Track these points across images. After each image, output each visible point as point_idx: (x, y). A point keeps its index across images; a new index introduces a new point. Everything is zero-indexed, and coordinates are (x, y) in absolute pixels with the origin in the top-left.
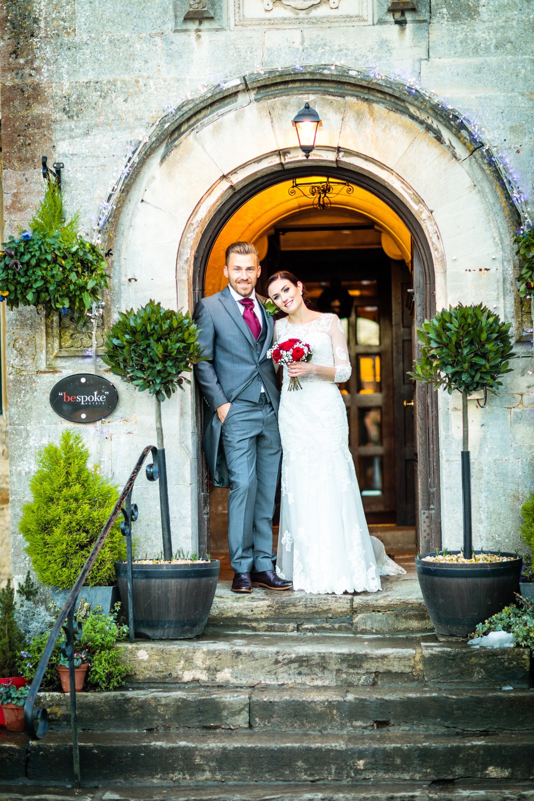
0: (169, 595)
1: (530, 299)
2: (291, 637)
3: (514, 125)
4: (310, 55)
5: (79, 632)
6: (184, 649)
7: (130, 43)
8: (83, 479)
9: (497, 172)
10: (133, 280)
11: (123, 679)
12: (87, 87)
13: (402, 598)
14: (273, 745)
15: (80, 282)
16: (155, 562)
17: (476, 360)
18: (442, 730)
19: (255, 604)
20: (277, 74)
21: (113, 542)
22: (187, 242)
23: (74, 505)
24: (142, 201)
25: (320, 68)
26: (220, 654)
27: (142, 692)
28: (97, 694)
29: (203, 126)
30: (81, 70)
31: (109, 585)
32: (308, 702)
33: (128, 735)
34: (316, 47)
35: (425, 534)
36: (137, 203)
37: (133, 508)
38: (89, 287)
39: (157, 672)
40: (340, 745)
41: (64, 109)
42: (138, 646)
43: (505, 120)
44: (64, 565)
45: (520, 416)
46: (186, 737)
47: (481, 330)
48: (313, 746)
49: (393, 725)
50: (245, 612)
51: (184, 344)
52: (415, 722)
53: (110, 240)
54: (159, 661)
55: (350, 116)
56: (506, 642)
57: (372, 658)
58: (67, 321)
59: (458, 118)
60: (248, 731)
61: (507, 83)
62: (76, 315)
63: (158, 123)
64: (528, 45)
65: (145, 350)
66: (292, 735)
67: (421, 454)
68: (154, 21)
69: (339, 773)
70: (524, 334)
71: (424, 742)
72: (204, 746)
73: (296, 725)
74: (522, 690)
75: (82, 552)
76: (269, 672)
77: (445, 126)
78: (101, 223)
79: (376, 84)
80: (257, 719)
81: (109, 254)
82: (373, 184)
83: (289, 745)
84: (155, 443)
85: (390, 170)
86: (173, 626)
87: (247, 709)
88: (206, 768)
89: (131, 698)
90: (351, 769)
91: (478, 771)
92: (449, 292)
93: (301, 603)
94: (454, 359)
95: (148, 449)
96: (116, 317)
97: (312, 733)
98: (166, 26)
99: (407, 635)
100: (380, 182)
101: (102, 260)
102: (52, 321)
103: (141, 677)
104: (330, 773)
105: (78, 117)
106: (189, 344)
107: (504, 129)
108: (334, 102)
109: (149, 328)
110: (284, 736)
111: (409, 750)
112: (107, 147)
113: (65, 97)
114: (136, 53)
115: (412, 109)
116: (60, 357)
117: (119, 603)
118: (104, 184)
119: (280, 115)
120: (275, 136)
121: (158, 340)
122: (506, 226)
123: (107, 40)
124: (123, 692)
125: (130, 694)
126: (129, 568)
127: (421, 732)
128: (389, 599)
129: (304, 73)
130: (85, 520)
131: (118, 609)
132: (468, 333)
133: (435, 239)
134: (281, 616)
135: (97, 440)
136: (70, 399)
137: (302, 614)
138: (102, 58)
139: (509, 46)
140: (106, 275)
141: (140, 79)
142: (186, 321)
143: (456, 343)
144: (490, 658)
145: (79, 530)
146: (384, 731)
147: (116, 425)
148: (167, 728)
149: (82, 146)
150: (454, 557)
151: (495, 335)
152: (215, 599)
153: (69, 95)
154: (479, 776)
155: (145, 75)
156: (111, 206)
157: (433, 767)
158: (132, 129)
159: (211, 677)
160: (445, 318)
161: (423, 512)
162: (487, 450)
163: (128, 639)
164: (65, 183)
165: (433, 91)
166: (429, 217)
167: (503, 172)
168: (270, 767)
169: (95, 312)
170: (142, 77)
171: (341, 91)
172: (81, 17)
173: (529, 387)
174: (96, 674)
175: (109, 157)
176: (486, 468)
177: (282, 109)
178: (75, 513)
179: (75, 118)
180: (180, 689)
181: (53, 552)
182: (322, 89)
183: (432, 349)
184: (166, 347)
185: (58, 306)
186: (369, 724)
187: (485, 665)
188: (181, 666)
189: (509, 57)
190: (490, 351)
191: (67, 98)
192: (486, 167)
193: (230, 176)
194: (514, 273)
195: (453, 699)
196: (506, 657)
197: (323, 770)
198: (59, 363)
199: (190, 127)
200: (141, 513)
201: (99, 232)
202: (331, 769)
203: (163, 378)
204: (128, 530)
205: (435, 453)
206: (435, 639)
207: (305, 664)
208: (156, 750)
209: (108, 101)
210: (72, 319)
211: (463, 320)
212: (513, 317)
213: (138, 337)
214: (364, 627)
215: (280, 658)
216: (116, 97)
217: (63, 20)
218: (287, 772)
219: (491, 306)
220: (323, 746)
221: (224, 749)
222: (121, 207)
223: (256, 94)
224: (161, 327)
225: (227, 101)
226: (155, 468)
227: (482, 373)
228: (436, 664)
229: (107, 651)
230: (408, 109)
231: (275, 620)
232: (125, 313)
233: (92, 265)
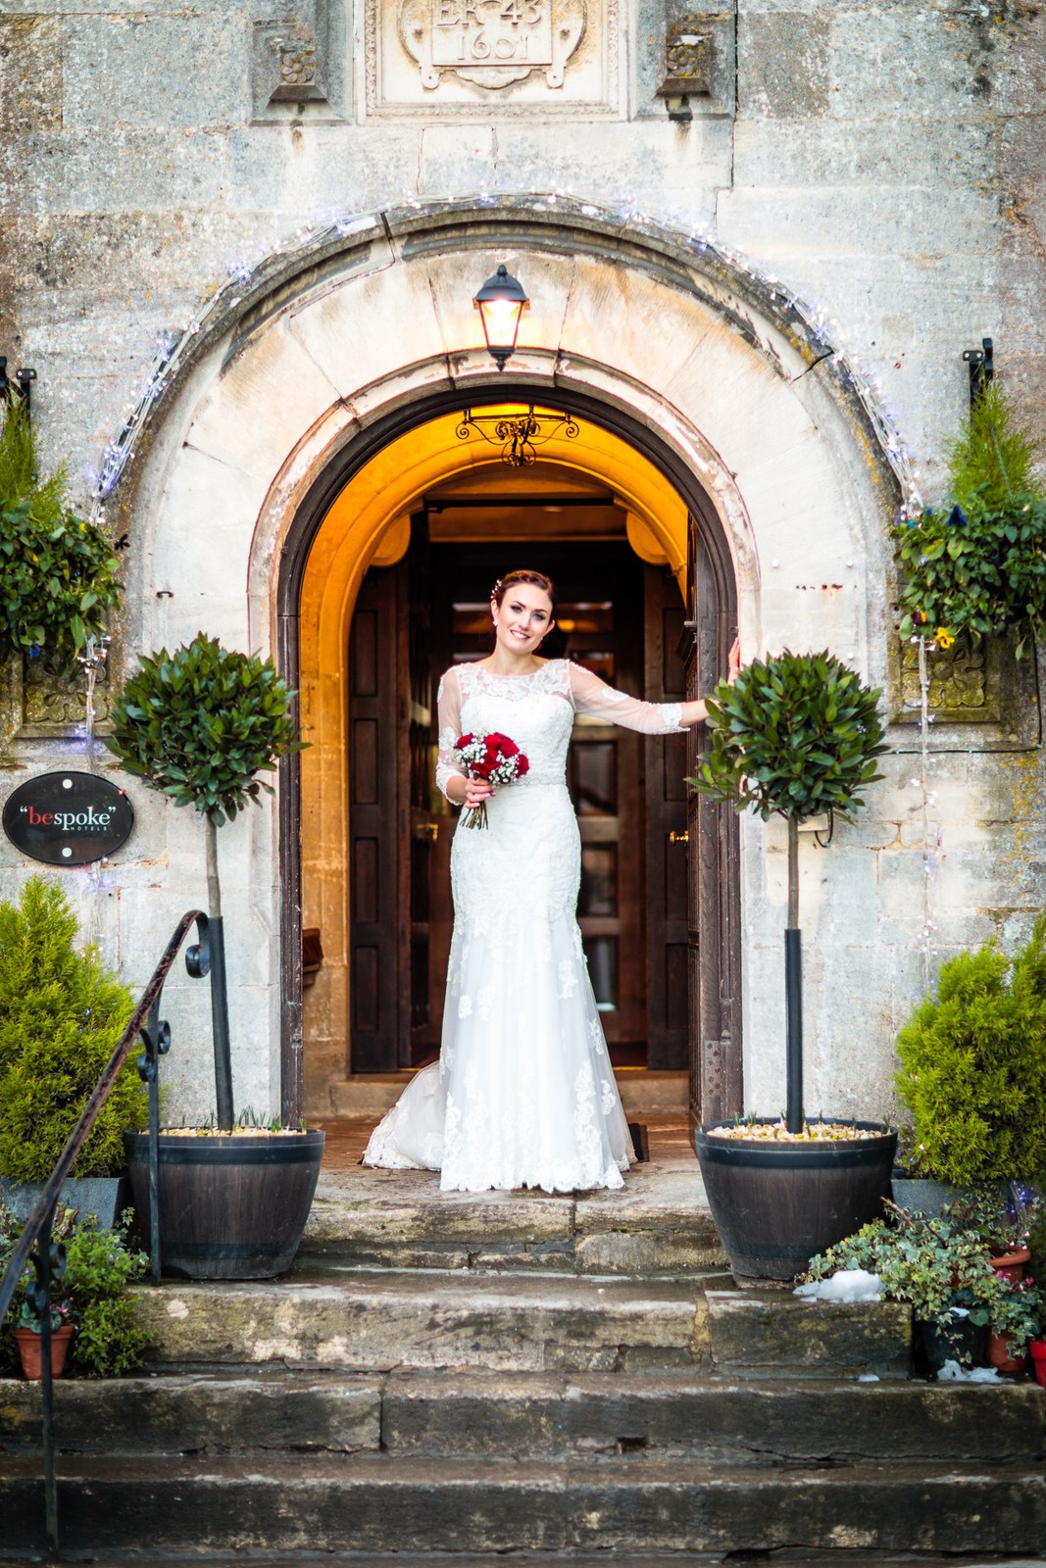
0: (227, 1196)
1: (918, 644)
2: (458, 1278)
3: (890, 314)
4: (508, 175)
5: (61, 1263)
6: (256, 1299)
7: (166, 145)
8: (66, 972)
9: (858, 402)
10: (165, 596)
11: (139, 1355)
12: (83, 227)
13: (669, 1205)
14: (427, 1481)
15: (67, 596)
16: (202, 1133)
17: (815, 756)
18: (745, 1457)
19: (389, 1214)
20: (446, 209)
21: (120, 1094)
22: (269, 524)
23: (48, 1023)
24: (186, 444)
25: (527, 201)
26: (325, 1309)
27: (176, 1380)
28: (90, 1384)
29: (304, 304)
30: (73, 193)
31: (112, 1176)
32: (492, 1401)
33: (148, 1461)
34: (520, 161)
35: (711, 1086)
36: (175, 448)
37: (161, 1029)
38: (85, 606)
39: (205, 1342)
40: (554, 1483)
41: (39, 267)
42: (170, 1293)
43: (874, 305)
44: (27, 1135)
45: (895, 864)
46: (260, 1466)
47: (827, 701)
48: (503, 1484)
49: (654, 1446)
50: (370, 1230)
51: (263, 719)
52: (695, 1441)
53: (123, 518)
54: (208, 1321)
55: (583, 291)
56: (867, 1291)
57: (613, 1319)
58: (38, 671)
59: (786, 300)
60: (378, 1456)
61: (879, 236)
62: (56, 660)
63: (217, 297)
64: (919, 165)
65: (188, 728)
66: (462, 1464)
67: (706, 934)
68: (212, 103)
69: (552, 1537)
70: (906, 709)
71: (714, 1479)
72: (295, 1483)
73: (469, 1445)
74: (896, 1382)
75: (62, 1112)
76: (418, 1344)
77: (762, 314)
78: (106, 485)
79: (634, 232)
80: (396, 1434)
81: (122, 544)
82: (622, 422)
83: (458, 1482)
84: (204, 906)
85: (656, 395)
86: (234, 1254)
87: (376, 1414)
88: (300, 1524)
89: (156, 1392)
90: (575, 1528)
91: (815, 1534)
92: (764, 626)
93: (477, 1214)
94: (773, 754)
95: (190, 916)
96: (131, 665)
97: (500, 1460)
98: (235, 114)
99: (677, 1277)
100: (637, 418)
101: (109, 556)
102: (10, 671)
103: (174, 1352)
104: (535, 1537)
105: (65, 282)
106: (273, 719)
107: (872, 322)
108: (552, 265)
109: (196, 687)
110: (446, 1464)
111: (686, 1493)
112: (120, 341)
113: (41, 244)
114: (178, 163)
115: (700, 282)
116: (23, 739)
117: (131, 1210)
118: (113, 410)
119: (451, 288)
120: (440, 326)
121: (214, 710)
122: (873, 505)
123: (122, 138)
124: (140, 1380)
125: (153, 1383)
126: (152, 1144)
127: (707, 1461)
128: (645, 1208)
129: (498, 209)
130: (69, 1052)
131: (128, 1221)
132: (801, 706)
133: (739, 528)
134: (437, 1238)
135: (91, 898)
136: (42, 819)
137: (478, 1234)
138: (113, 172)
139: (883, 166)
140: (116, 585)
141: (185, 214)
142: (268, 675)
143: (779, 724)
144: (837, 1321)
145: (56, 1070)
146: (635, 1458)
147: (129, 871)
148: (223, 1449)
149: (71, 337)
150: (769, 1130)
151: (852, 711)
152: (315, 1205)
153: (48, 240)
154: (817, 1543)
155: (195, 205)
156: (123, 453)
157: (730, 1526)
158: (167, 307)
159: (307, 1352)
160: (756, 677)
161: (707, 1043)
162: (832, 928)
163: (149, 1278)
164: (39, 407)
165: (740, 248)
166: (729, 486)
167: (870, 403)
168: (421, 1524)
169: (92, 656)
170: (188, 209)
171: (565, 245)
172: (74, 92)
173: (912, 810)
174: (89, 1345)
175: (123, 360)
176: (829, 962)
177: (455, 277)
178: (50, 1036)
179: (59, 285)
180: (247, 1374)
181: (7, 1111)
182: (530, 239)
183: (733, 734)
184: (228, 724)
185: (26, 641)
186: (607, 1444)
187: (828, 1334)
188: (250, 1332)
189: (884, 187)
190: (843, 741)
191: (45, 245)
192: (837, 394)
193: (352, 401)
194: (887, 595)
195: (768, 1398)
196: (866, 1319)
197: (521, 1530)
198: (22, 751)
199: (277, 306)
200: (176, 1038)
201: (103, 501)
202: (536, 1530)
203: (221, 782)
204: (151, 1072)
205: (733, 931)
206: (731, 1284)
207: (486, 1329)
208: (204, 1490)
209: (122, 254)
210: (48, 667)
211: (793, 682)
212: (885, 678)
213: (177, 703)
214: (595, 1261)
215: (439, 1317)
216: (138, 247)
217: (39, 97)
218: (454, 1535)
219: (843, 655)
220: (523, 1484)
221: (334, 1489)
222: (145, 455)
223: (405, 247)
224: (220, 684)
225: (349, 258)
226: (204, 954)
227: (826, 781)
228: (734, 1332)
229: (110, 1301)
230: (692, 281)
231: (426, 1245)
232: (150, 656)
233: (91, 564)
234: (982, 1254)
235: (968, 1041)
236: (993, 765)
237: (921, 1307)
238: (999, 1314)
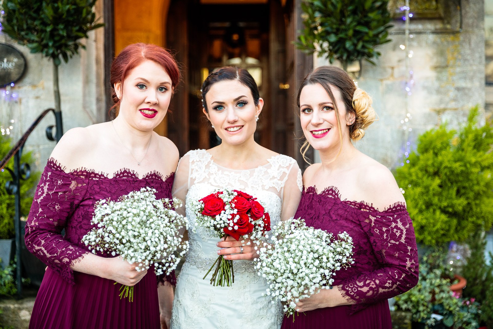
17: (359, 28)
31: (9, 238)
37: (24, 167)
42: (21, 306)
45: (390, 87)
51: (74, 7)
70: (398, 11)
94: (337, 27)
135: (6, 104)
143: (341, 11)
147: (25, 90)
151: (379, 4)
173: (400, 61)
184: (56, 10)
190: (373, 20)
203: (55, 42)
227: (364, 41)
234: (446, 284)
235: (436, 174)
236: (438, 40)
237: (416, 313)
238: (459, 318)
